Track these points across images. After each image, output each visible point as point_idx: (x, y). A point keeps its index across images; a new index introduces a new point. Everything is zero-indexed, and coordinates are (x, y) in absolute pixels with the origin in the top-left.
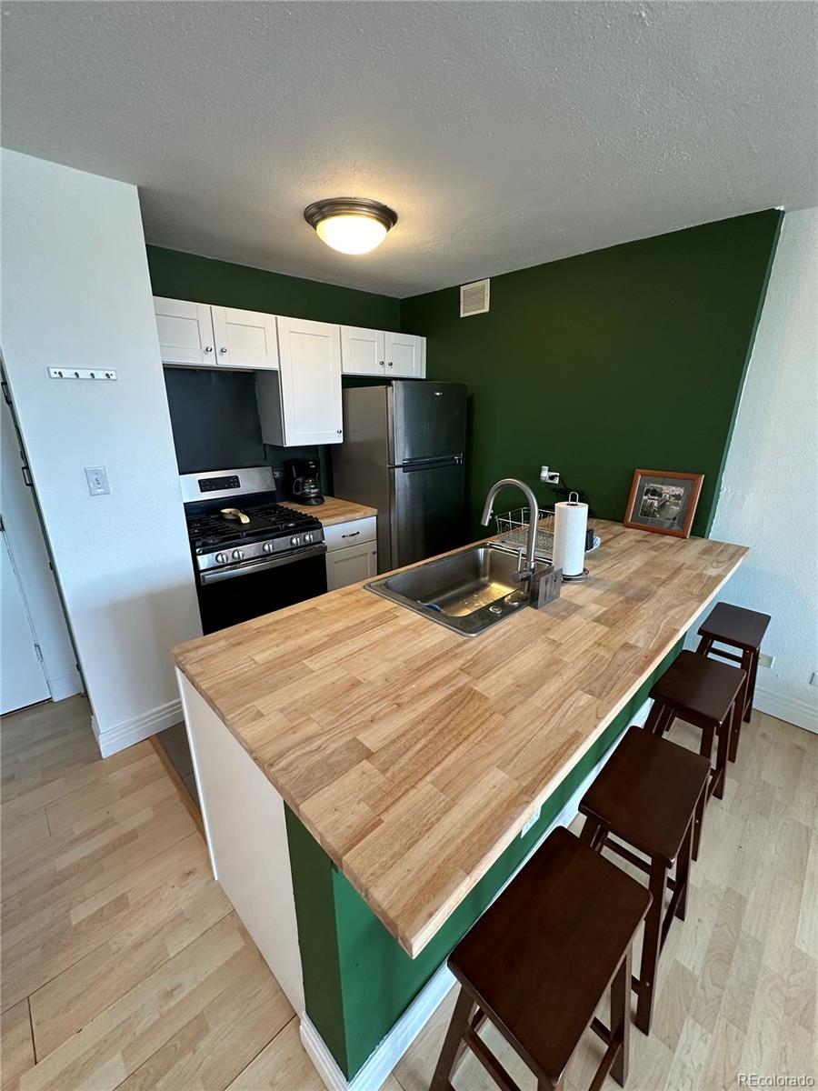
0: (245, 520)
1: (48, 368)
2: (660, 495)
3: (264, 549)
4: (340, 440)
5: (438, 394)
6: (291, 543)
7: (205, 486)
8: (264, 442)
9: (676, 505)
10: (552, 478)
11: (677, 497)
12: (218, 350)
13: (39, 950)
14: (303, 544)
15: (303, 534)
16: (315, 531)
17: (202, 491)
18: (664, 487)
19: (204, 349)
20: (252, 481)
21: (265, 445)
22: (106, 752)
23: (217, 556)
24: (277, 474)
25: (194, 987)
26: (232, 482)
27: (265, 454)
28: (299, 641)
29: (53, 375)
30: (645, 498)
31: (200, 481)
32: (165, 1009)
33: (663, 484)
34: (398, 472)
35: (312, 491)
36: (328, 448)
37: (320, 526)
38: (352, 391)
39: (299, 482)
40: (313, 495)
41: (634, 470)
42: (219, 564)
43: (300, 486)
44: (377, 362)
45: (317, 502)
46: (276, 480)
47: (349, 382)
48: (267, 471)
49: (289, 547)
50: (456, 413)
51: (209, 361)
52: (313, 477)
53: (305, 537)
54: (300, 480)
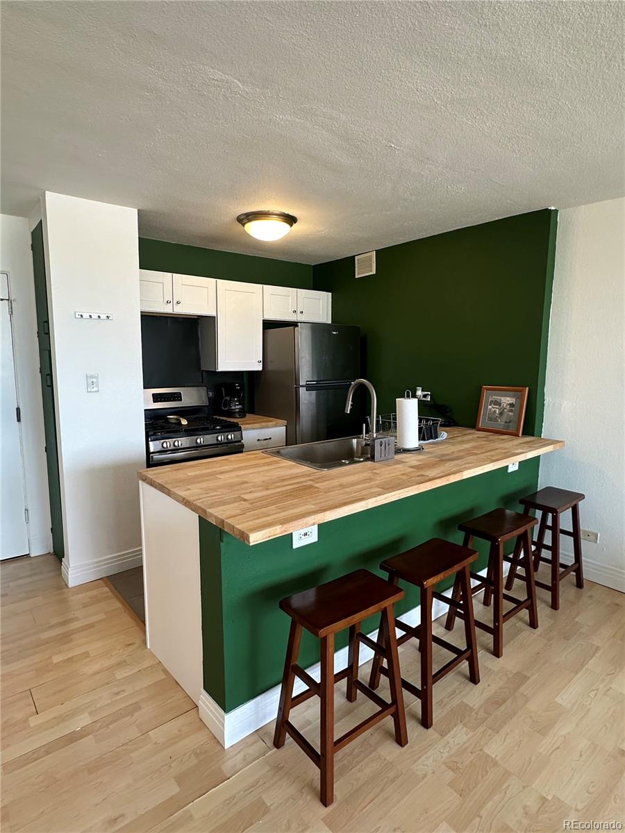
0: (184, 422)
1: (75, 312)
2: (500, 404)
3: (197, 442)
4: (260, 368)
5: (334, 333)
6: (217, 440)
7: (157, 398)
8: (202, 369)
9: (511, 411)
10: (425, 396)
11: (512, 405)
12: (175, 302)
13: (34, 672)
14: (226, 441)
15: (226, 434)
16: (236, 433)
17: (154, 402)
18: (502, 399)
19: (166, 301)
20: (191, 397)
21: (203, 371)
22: (72, 583)
23: (163, 443)
24: (211, 394)
25: (132, 692)
26: (176, 397)
27: (202, 379)
28: (214, 469)
29: (77, 316)
30: (490, 407)
31: (153, 395)
32: (114, 699)
33: (502, 396)
34: (302, 391)
35: (237, 407)
36: (251, 374)
37: (240, 429)
38: (271, 332)
39: (226, 400)
40: (237, 410)
41: (481, 387)
42: (163, 449)
43: (228, 404)
44: (291, 310)
45: (240, 415)
46: (209, 399)
47: (268, 325)
48: (203, 390)
49: (215, 442)
50: (351, 348)
51: (168, 309)
52: (238, 396)
53: (227, 436)
54: (228, 398)
